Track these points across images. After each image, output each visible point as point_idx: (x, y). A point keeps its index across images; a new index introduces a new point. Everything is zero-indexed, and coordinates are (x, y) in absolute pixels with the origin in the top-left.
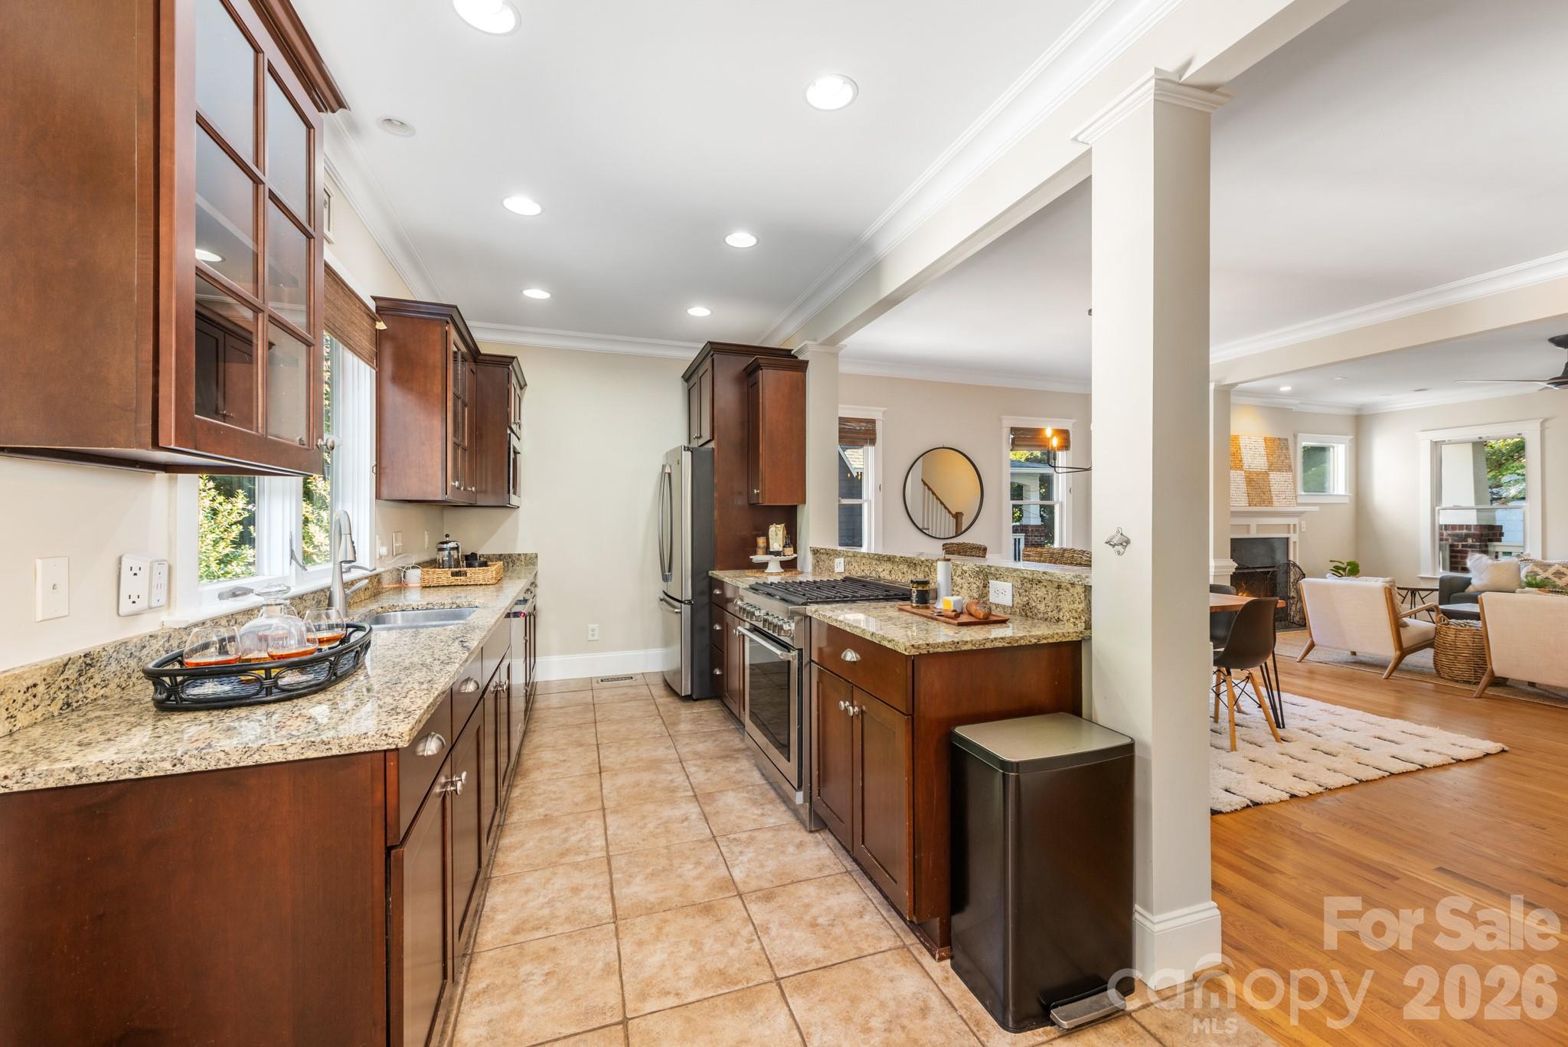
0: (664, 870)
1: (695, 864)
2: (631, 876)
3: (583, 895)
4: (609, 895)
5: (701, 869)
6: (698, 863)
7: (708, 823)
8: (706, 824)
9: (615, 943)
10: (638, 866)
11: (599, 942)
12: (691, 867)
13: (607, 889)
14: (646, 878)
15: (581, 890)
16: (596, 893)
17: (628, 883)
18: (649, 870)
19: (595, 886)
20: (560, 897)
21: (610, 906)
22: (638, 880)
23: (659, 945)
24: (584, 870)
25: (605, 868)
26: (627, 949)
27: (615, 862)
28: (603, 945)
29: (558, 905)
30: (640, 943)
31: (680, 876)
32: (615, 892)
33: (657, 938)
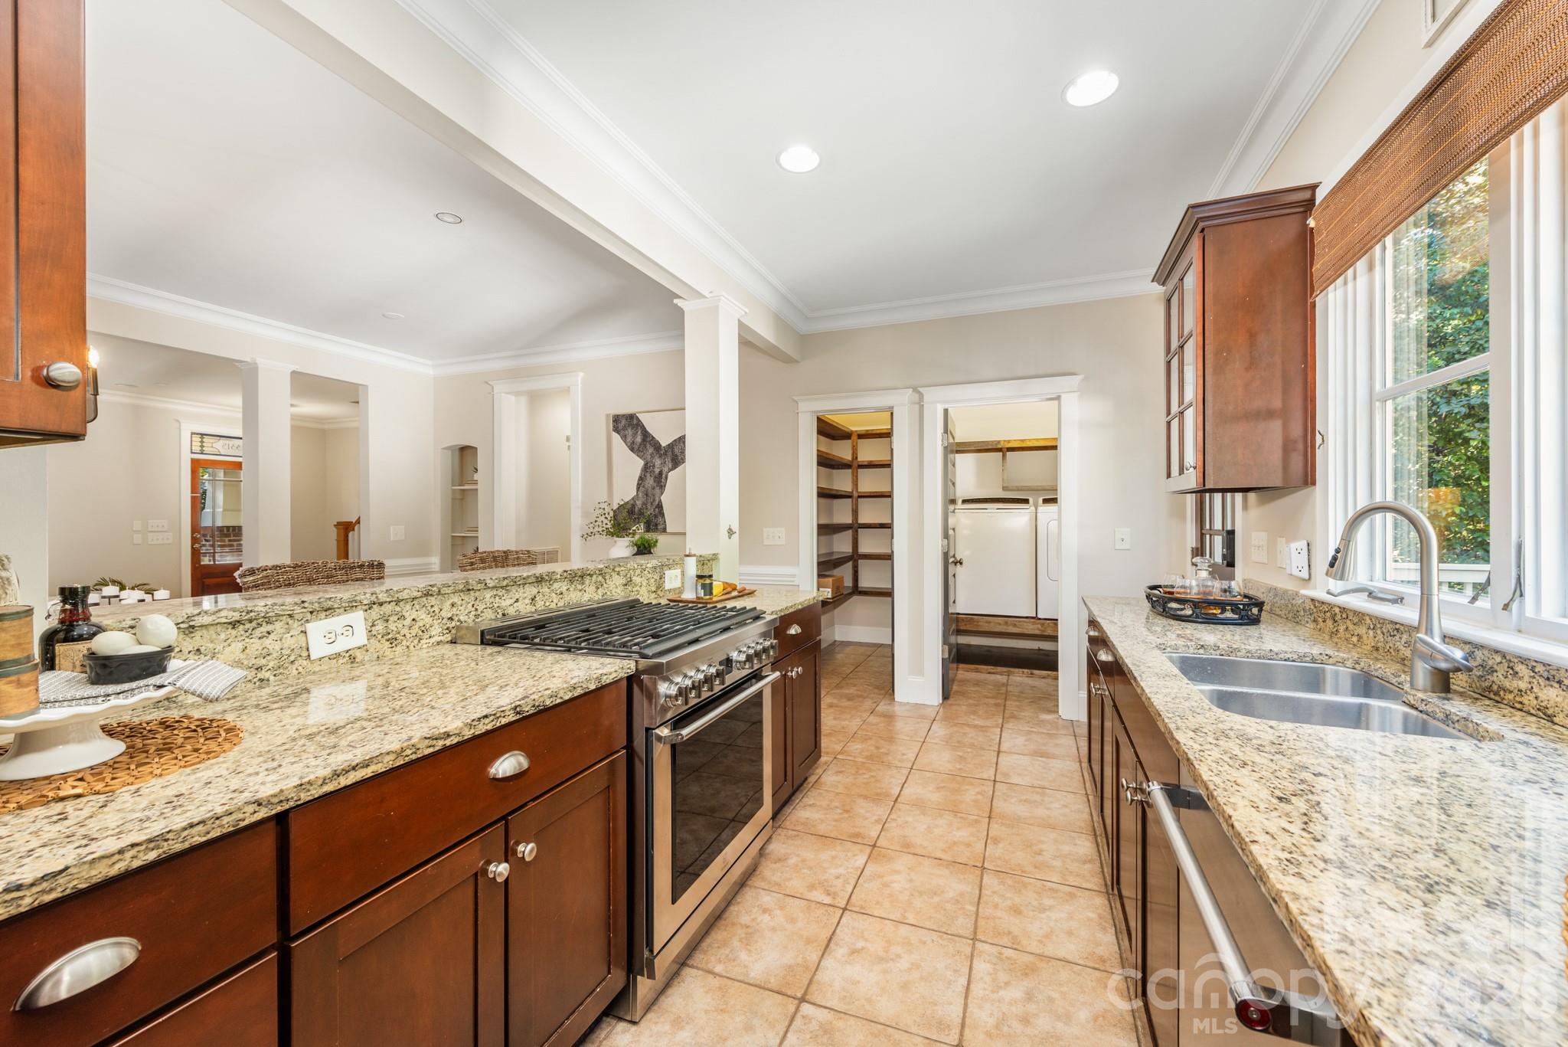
0: (921, 893)
1: (888, 886)
2: (957, 901)
3: (1009, 903)
4: (983, 891)
5: (887, 879)
6: (886, 885)
7: (834, 932)
8: (837, 931)
9: (987, 854)
10: (945, 910)
11: (1000, 858)
12: (895, 885)
13: (984, 899)
14: (942, 892)
15: (1010, 908)
16: (996, 899)
17: (962, 895)
18: (936, 899)
19: (996, 906)
20: (1033, 911)
21: (984, 881)
22: (951, 894)
23: (955, 839)
24: (1006, 931)
25: (981, 923)
26: (980, 846)
27: (969, 925)
28: (997, 855)
29: (1035, 903)
30: (968, 845)
31: (911, 881)
32: (977, 892)
33: (955, 843)
